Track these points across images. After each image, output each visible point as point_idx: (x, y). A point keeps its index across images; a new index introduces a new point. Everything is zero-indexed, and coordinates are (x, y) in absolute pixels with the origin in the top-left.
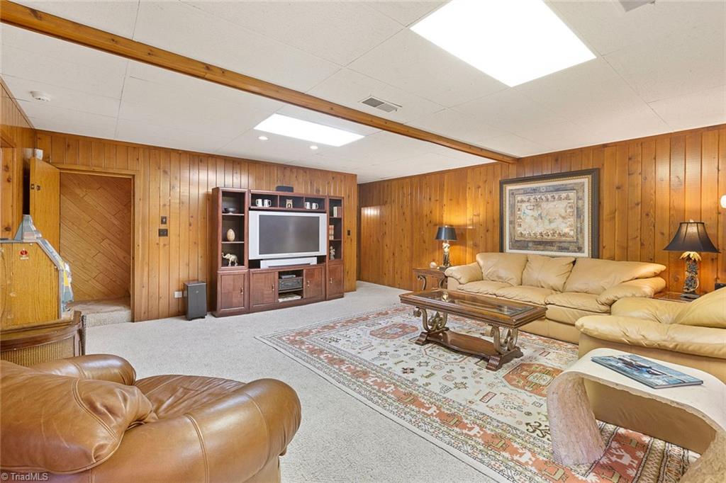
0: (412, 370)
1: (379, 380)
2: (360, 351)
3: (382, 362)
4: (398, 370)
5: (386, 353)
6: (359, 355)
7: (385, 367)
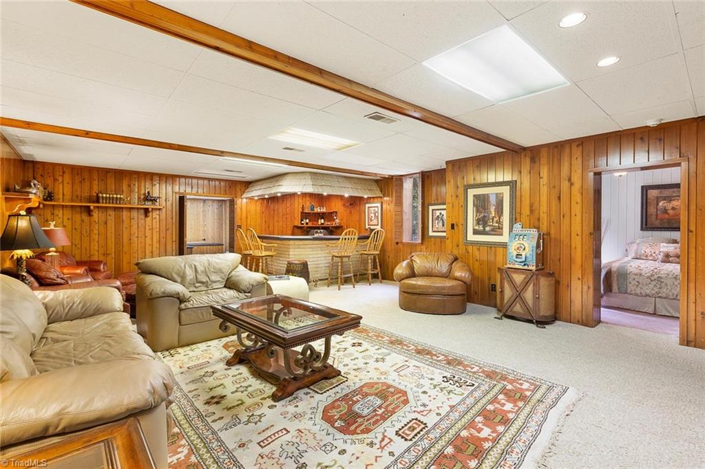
0: (354, 345)
1: (380, 338)
2: (407, 363)
3: (379, 351)
4: (365, 345)
5: (377, 361)
6: (406, 359)
7: (377, 347)
